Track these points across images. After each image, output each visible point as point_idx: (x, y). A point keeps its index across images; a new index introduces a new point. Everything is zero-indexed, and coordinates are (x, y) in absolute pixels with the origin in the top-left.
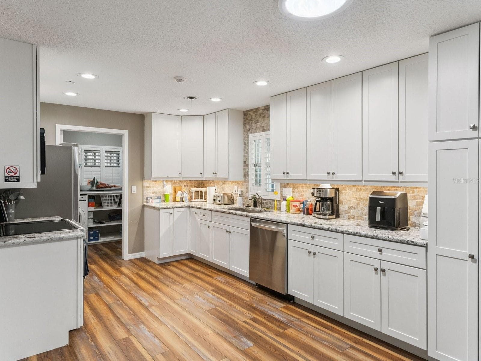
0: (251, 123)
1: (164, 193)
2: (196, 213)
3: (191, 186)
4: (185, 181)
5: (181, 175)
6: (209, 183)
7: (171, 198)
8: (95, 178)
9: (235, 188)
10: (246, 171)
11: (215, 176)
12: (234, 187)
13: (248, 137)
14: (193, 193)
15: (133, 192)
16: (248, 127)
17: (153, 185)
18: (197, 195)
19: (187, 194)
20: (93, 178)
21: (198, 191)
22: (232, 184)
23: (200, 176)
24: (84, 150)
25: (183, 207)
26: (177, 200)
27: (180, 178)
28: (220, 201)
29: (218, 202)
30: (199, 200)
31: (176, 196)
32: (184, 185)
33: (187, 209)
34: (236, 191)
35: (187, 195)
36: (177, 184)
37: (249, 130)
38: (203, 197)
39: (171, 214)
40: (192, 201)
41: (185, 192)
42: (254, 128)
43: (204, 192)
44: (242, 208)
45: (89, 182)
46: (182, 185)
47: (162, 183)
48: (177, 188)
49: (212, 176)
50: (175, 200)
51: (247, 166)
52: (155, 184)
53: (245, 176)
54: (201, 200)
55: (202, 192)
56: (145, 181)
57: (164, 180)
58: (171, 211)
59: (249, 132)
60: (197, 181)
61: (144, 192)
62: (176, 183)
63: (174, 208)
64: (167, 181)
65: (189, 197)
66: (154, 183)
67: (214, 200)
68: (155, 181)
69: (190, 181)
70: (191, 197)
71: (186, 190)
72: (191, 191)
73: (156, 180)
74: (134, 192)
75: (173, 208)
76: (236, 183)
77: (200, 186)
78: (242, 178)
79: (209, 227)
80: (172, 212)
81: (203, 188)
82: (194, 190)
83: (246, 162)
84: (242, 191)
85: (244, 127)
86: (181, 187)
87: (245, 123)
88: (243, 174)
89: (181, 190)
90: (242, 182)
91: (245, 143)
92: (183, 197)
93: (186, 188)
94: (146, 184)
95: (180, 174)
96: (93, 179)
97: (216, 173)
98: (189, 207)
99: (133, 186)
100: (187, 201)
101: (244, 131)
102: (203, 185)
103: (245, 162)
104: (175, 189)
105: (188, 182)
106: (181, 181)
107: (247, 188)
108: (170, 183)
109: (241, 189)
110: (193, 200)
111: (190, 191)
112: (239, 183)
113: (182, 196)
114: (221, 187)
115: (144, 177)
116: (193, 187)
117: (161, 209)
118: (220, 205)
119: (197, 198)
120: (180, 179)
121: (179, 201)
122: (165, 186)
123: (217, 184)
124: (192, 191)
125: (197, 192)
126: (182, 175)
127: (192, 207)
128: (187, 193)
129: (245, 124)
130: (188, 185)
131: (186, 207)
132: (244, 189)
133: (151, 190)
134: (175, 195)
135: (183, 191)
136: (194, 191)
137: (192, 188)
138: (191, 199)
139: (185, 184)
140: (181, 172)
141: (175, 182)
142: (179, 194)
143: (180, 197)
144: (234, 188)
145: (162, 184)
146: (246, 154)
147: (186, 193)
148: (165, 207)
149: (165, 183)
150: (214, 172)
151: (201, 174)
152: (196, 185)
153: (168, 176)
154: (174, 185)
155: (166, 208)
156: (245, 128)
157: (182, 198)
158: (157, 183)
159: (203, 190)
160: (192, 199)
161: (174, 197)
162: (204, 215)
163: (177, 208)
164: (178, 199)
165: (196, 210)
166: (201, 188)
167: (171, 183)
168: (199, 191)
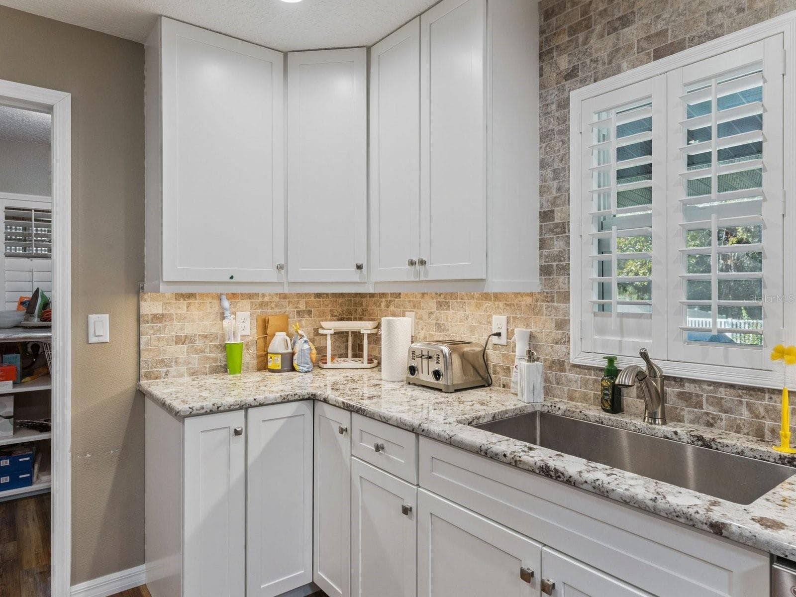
0: (581, 40)
1: (223, 338)
2: (342, 431)
3: (323, 316)
4: (299, 295)
5: (283, 272)
6: (383, 304)
7: (249, 357)
8: (38, 289)
9: (494, 323)
10: (555, 250)
11: (418, 274)
12: (490, 316)
13: (564, 104)
14: (329, 338)
15: (92, 339)
16: (564, 63)
17: (179, 311)
18: (343, 346)
19: (306, 342)
20: (35, 290)
21: (342, 333)
22: (478, 306)
23: (356, 276)
24: (6, 208)
25: (289, 401)
26: (271, 365)
27: (281, 284)
28: (437, 374)
29: (431, 379)
30: (349, 363)
31: (269, 351)
32: (298, 312)
33: (305, 408)
34: (499, 335)
35: (306, 346)
36: (272, 308)
37: (571, 75)
38: (362, 351)
39: (237, 433)
40: (325, 366)
41: (302, 336)
42: (604, 55)
43: (368, 334)
44: (545, 409)
45: (22, 303)
46: (289, 309)
47: (216, 302)
48: (273, 323)
49: (404, 273)
50: (263, 365)
51: (563, 229)
52: (188, 307)
53: (545, 271)
54: (357, 364)
55: (357, 335)
56: (146, 296)
57: (225, 292)
58: (236, 420)
59: (568, 84)
60: (342, 295)
61: (143, 339)
62: (267, 304)
63: (251, 406)
64: (233, 296)
65: (314, 351)
66: (183, 304)
67: (412, 370)
68: (191, 296)
69: (318, 295)
70: (321, 351)
71: (303, 328)
72: (321, 331)
73: (191, 292)
74: (101, 340)
75: (245, 407)
76: (501, 304)
77: (350, 313)
78: (534, 283)
79: (406, 511)
80: (240, 426)
81: (361, 319)
82: (330, 326)
83: (553, 211)
84: (532, 337)
85: (541, 69)
86: (288, 317)
87: (550, 51)
88: (536, 263)
89: (285, 329)
90: (529, 300)
91: (545, 136)
92: (293, 354)
93: (303, 322)
94: (149, 307)
95: (280, 267)
96: (34, 292)
97: (423, 263)
98: (313, 399)
99: (92, 318)
100: (306, 369)
101: (542, 86)
102: (359, 309)
103: (546, 216)
104: (265, 325)
105: (313, 298)
106: (284, 296)
107: (563, 324)
108: (246, 303)
109: (527, 326)
110: (329, 364)
111: (316, 330)
112: (516, 301)
113: (290, 350)
114: (433, 316)
115: (143, 280)
116: (329, 318)
117: (191, 415)
118: (440, 390)
119: (341, 356)
120: (279, 290)
121: (280, 368)
122: (227, 313)
123: (414, 306)
124: (325, 332)
125: (340, 335)
126: (287, 271)
127: (325, 401)
128: (306, 338)
129: (545, 54)
130: (310, 312)
131: (303, 399)
132: (543, 326)
133: (173, 329)
134: (266, 345)
135: (292, 329)
136: (332, 332)
137: (326, 320)
138: (319, 362)
139: (302, 307)
140: (282, 262)
141: (266, 299)
142: (279, 343)
143: (282, 355)
144: (490, 323)
145: (216, 308)
146: (556, 178)
147: (303, 340)
148: (210, 406)
149: (226, 304)
150: (415, 259)
151: (359, 267)
152: (338, 310)
153: (232, 278)
154: (259, 311)
155: (211, 412)
156: (546, 69)
157: (289, 357)
158: (195, 302)
159: (365, 327)
160: (324, 359)
161: (263, 353)
162: (378, 448)
163: (261, 405)
164: (275, 362)
165: (344, 418)
166: (355, 319)
167: (252, 303)
168: (347, 333)
